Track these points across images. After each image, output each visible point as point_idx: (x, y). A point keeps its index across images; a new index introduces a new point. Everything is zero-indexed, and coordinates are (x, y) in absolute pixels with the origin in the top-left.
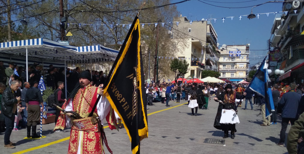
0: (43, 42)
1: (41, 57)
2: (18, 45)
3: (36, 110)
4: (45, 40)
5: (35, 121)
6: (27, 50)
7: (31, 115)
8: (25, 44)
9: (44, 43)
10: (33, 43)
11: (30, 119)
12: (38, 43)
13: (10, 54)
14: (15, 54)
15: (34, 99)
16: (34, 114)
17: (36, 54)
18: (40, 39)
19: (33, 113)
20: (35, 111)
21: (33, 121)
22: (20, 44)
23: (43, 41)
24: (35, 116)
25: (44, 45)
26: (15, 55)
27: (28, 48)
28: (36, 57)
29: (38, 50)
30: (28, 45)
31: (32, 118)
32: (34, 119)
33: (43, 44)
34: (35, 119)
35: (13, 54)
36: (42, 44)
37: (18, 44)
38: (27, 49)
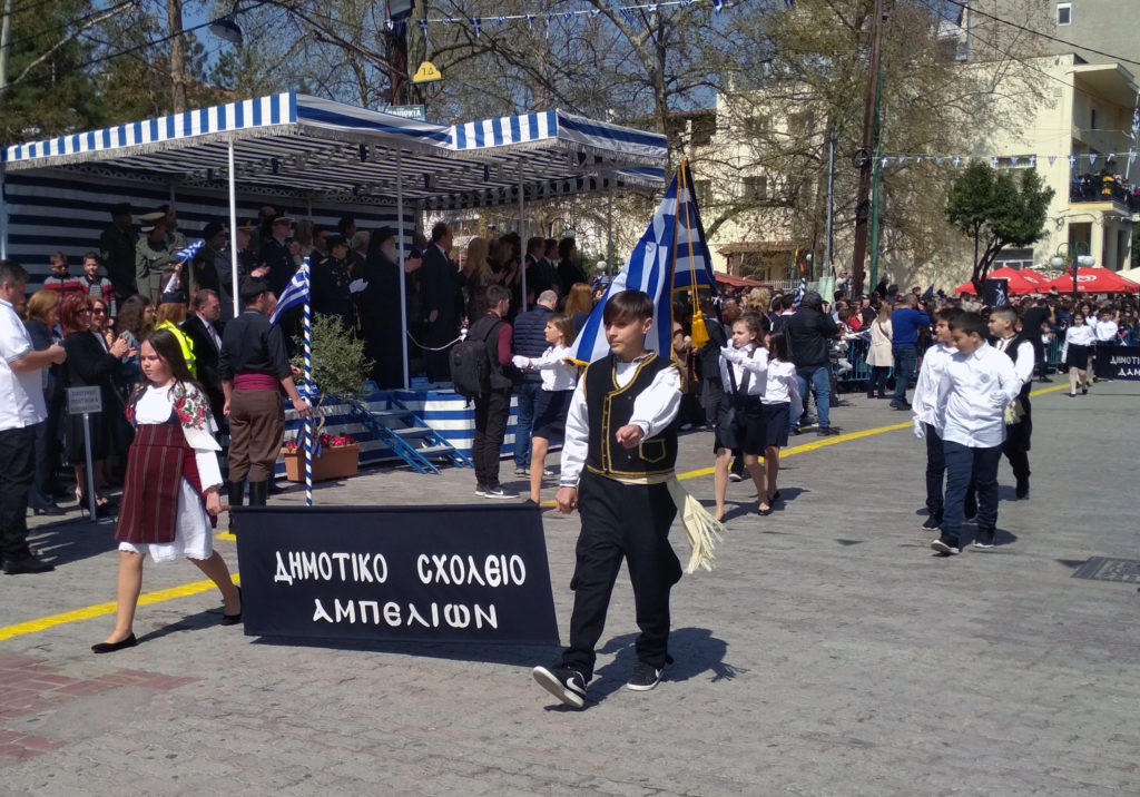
0: (299, 111)
1: (300, 184)
2: (196, 130)
3: (264, 414)
4: (305, 100)
5: (262, 462)
6: (231, 151)
7: (246, 431)
8: (222, 123)
9: (300, 116)
10: (257, 118)
11: (241, 454)
12: (275, 116)
13: (170, 176)
14: (190, 172)
15: (255, 364)
16: (257, 428)
17: (275, 172)
18: (284, 98)
19: (253, 425)
20: (259, 417)
21: (253, 460)
22: (205, 125)
23: (298, 104)
24: (261, 438)
25: (300, 125)
26: (190, 178)
27: (234, 144)
28: (278, 187)
29: (285, 152)
30: (233, 128)
31: (247, 447)
32: (257, 450)
33: (298, 119)
34: (261, 452)
35: (183, 175)
36: (292, 118)
37: (193, 126)
38: (231, 144)
